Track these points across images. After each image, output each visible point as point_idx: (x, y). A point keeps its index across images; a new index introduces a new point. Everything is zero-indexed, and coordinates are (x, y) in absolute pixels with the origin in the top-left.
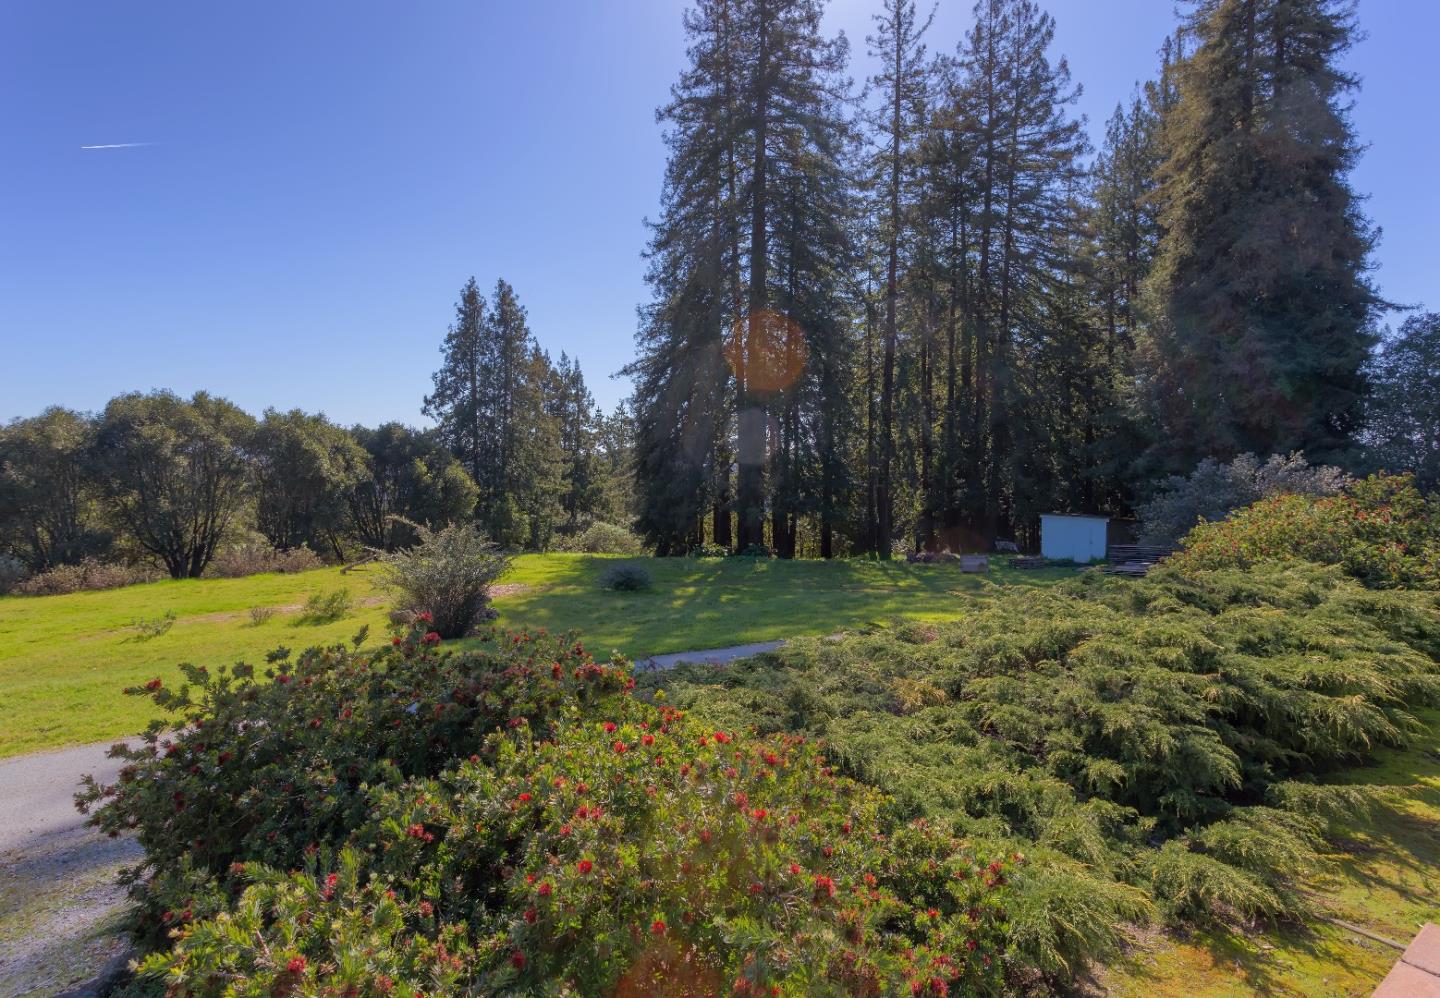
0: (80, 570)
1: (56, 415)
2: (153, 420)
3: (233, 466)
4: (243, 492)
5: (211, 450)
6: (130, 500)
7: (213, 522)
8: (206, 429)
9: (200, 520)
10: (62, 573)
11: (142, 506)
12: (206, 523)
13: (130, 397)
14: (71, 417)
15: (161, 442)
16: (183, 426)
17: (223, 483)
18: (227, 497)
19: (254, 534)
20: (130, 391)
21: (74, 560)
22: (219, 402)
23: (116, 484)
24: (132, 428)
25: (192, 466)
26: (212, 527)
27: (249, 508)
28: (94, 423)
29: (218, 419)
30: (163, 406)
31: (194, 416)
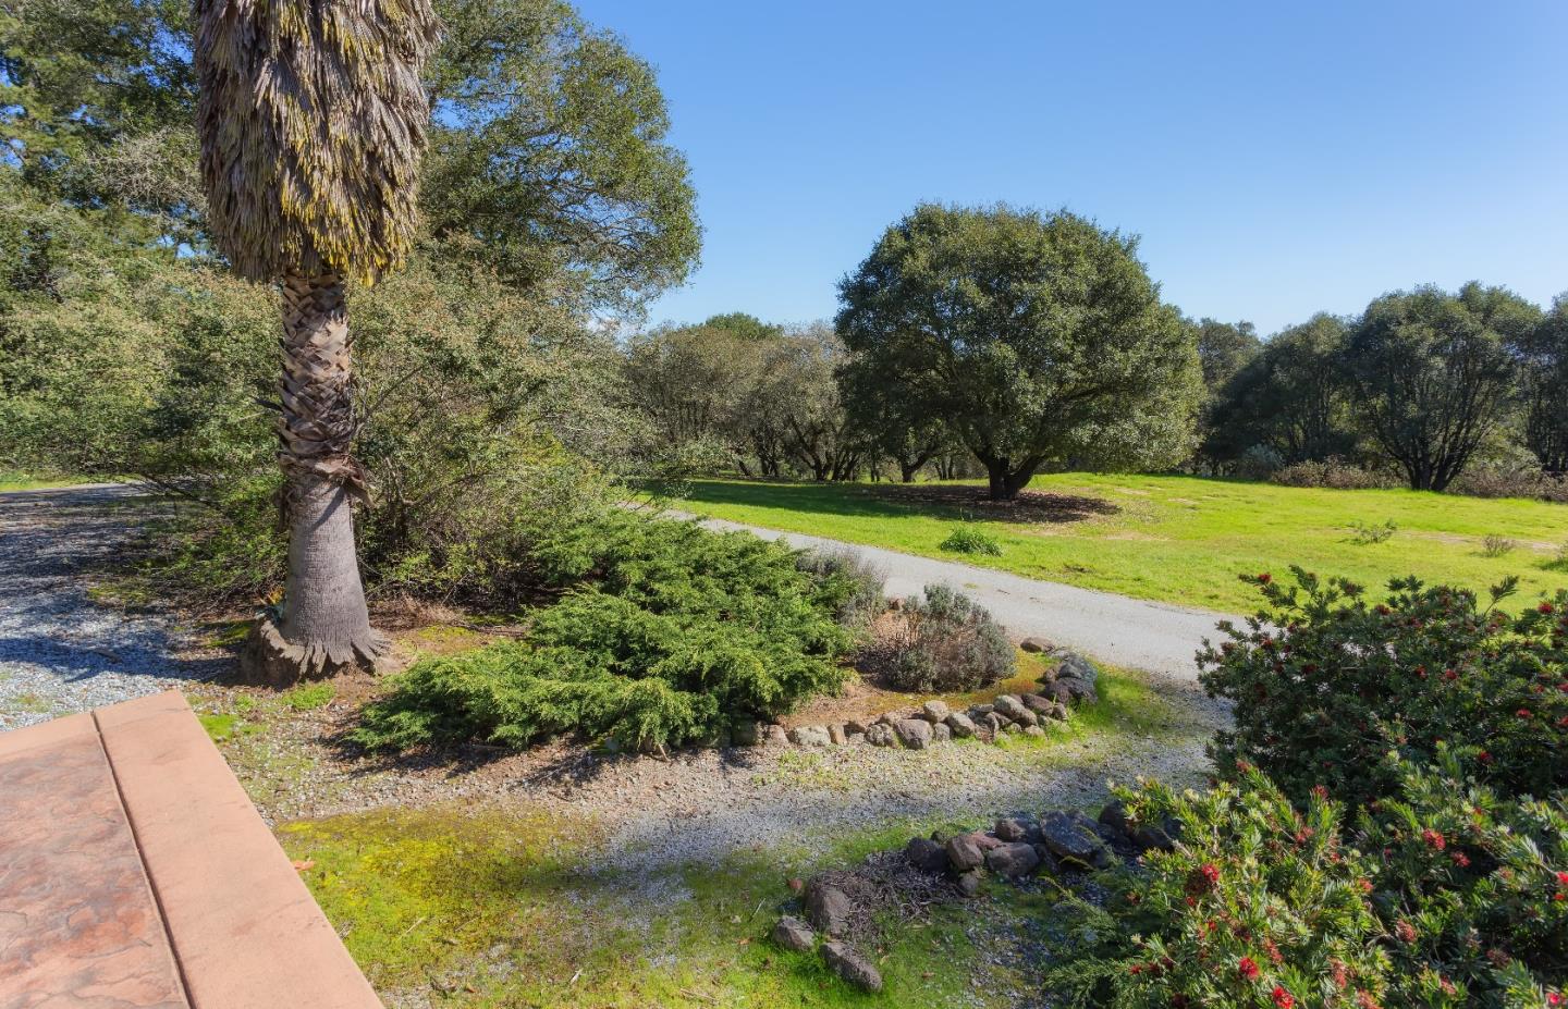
0: (1323, 468)
1: (1321, 321)
2: (1411, 318)
3: (1502, 367)
4: (1512, 398)
5: (1475, 349)
6: (1379, 402)
7: (1467, 432)
8: (1471, 323)
9: (1453, 429)
11: (1389, 411)
12: (1458, 433)
13: (1391, 297)
14: (1334, 321)
15: (1417, 343)
16: (1444, 324)
17: (1485, 388)
18: (1489, 404)
19: (1519, 450)
20: (1391, 290)
21: (1318, 458)
22: (1492, 292)
23: (1365, 386)
24: (1388, 329)
25: (1450, 365)
26: (1465, 439)
27: (1517, 420)
28: (1353, 326)
29: (1488, 312)
30: (1425, 305)
31: (1460, 311)
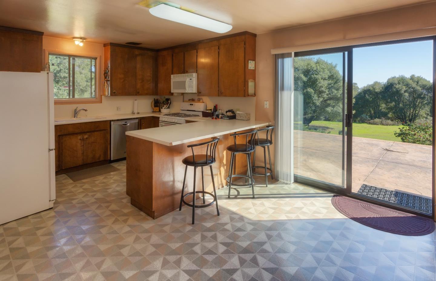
0: (381, 120)
1: (376, 83)
2: (399, 83)
3: (422, 96)
4: (425, 104)
5: (415, 91)
6: (393, 104)
7: (415, 112)
8: (414, 85)
10: (377, 120)
11: (395, 106)
12: (413, 112)
13: (393, 78)
14: (379, 83)
15: (401, 89)
16: (407, 85)
17: (419, 101)
18: (420, 105)
19: (429, 117)
20: (393, 76)
21: (379, 118)
22: (418, 77)
23: (389, 100)
24: (394, 86)
25: (409, 96)
26: (415, 114)
27: (427, 109)
28: (384, 85)
29: (418, 82)
30: (402, 80)
31: (411, 82)
